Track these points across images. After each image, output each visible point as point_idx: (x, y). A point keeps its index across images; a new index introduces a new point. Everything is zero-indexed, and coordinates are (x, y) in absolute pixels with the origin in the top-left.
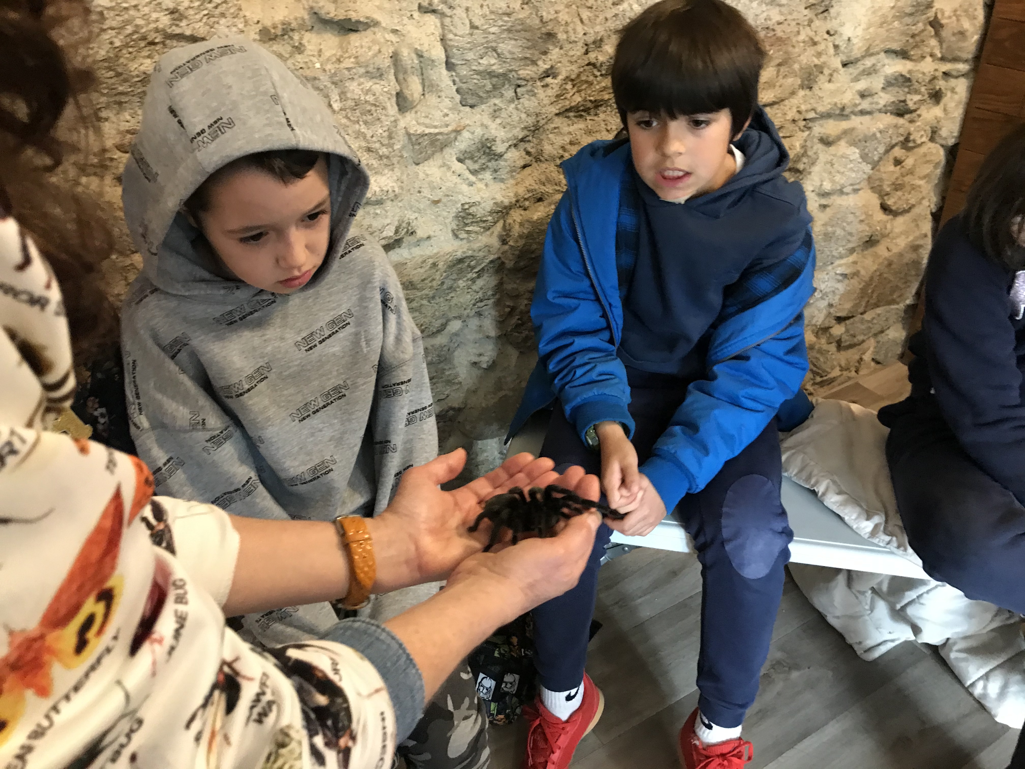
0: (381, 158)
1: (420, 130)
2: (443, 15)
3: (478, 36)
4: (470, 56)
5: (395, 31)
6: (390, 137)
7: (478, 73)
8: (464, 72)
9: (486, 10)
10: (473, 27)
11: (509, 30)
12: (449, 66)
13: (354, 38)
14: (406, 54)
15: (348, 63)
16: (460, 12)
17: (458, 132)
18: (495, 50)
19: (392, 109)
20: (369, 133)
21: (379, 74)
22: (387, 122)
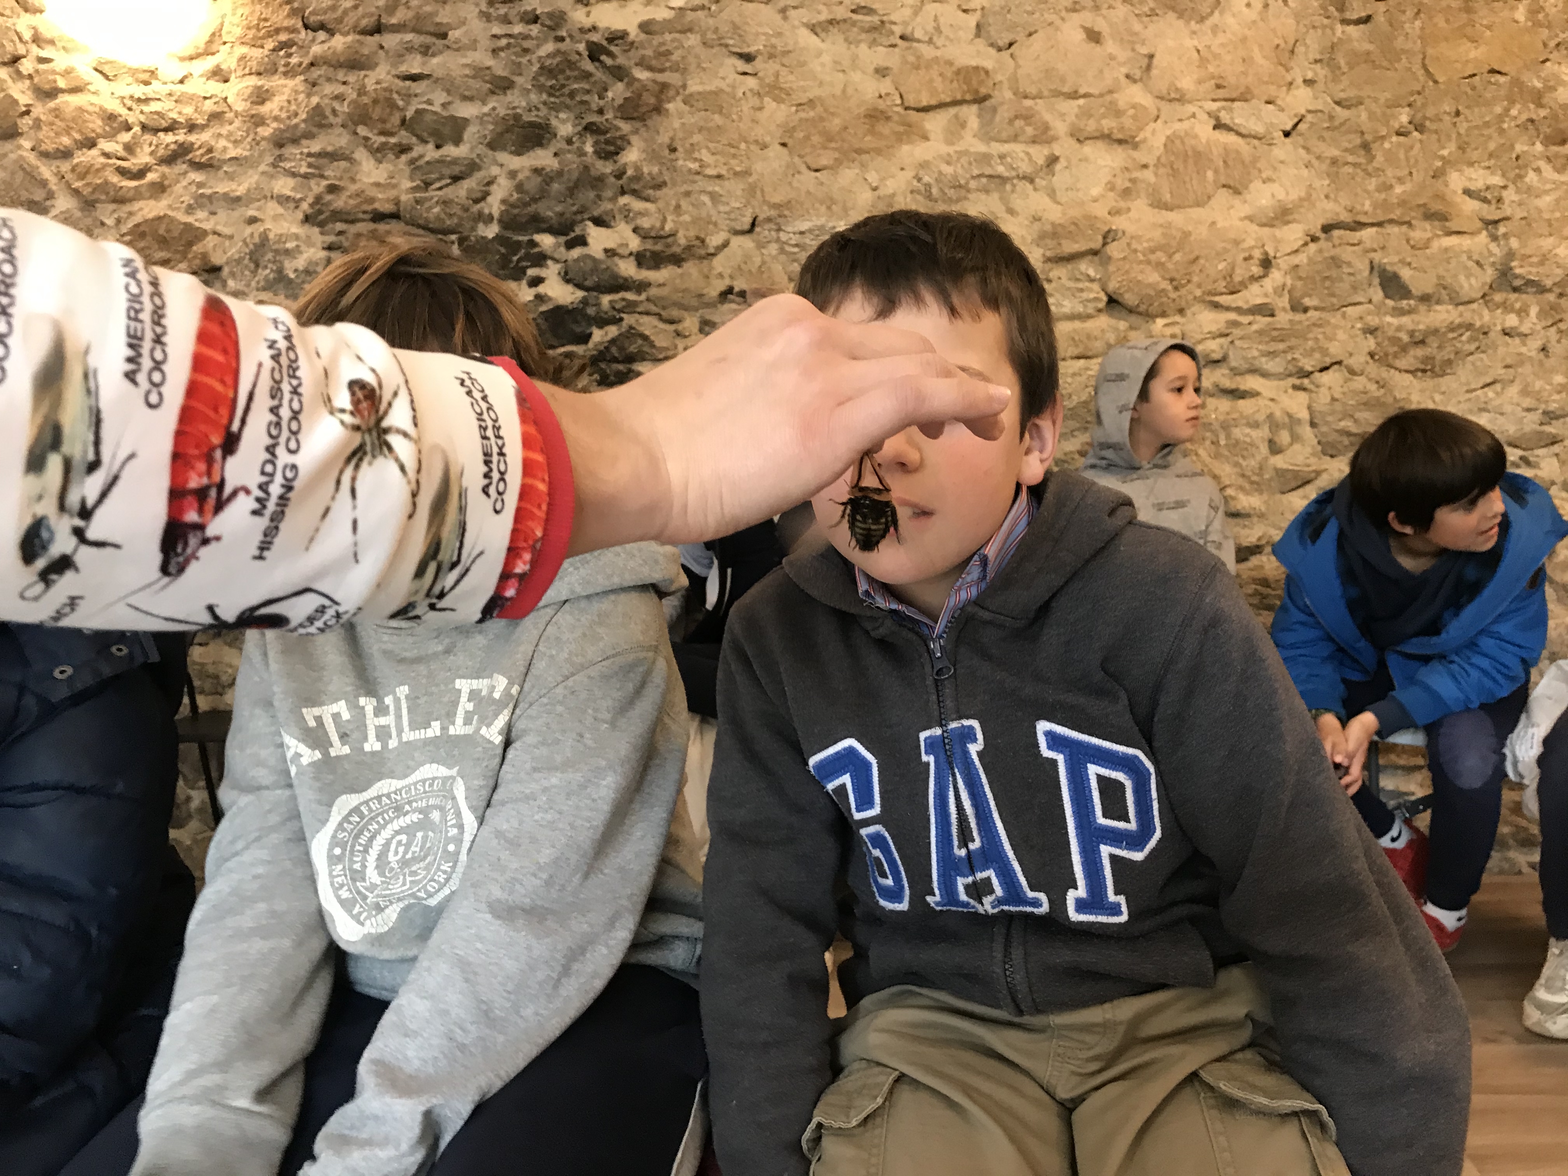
0: (1252, 483)
1: (1285, 466)
2: (1311, 391)
3: (1338, 406)
4: (1330, 419)
5: (1272, 400)
6: (1261, 468)
7: (1337, 431)
8: (1324, 429)
9: (1345, 389)
10: (1334, 399)
11: (1365, 404)
12: (1313, 424)
13: (1241, 402)
14: (1278, 414)
15: (1235, 416)
16: (1323, 390)
17: (1318, 473)
18: (1352, 416)
19: (1264, 449)
20: (1244, 464)
21: (1256, 425)
22: (1259, 458)
